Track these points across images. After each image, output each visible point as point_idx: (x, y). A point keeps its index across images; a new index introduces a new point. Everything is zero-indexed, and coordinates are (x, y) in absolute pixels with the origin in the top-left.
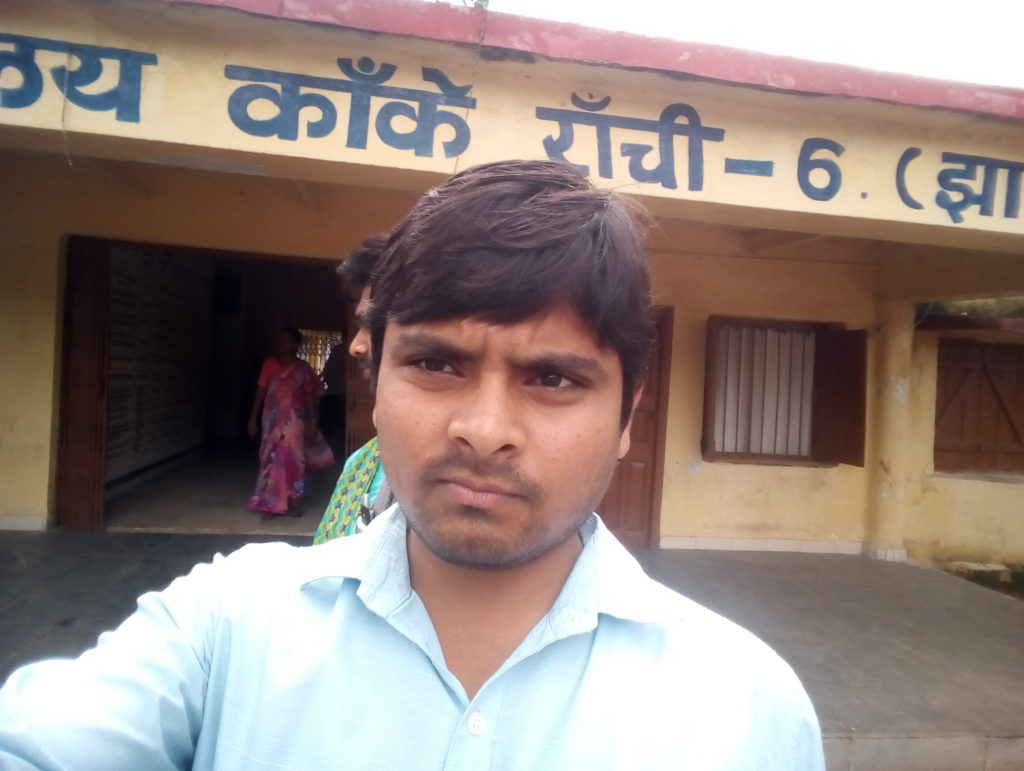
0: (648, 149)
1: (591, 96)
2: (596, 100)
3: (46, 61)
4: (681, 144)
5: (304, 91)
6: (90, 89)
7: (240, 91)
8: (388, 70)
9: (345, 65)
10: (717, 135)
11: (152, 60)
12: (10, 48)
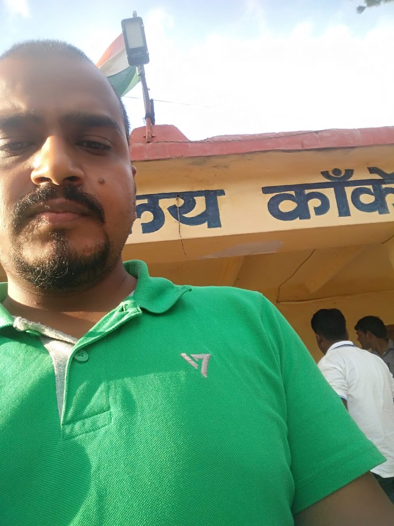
3: (164, 204)
6: (189, 215)
8: (350, 172)
9: (325, 174)
11: (222, 193)
12: (145, 201)
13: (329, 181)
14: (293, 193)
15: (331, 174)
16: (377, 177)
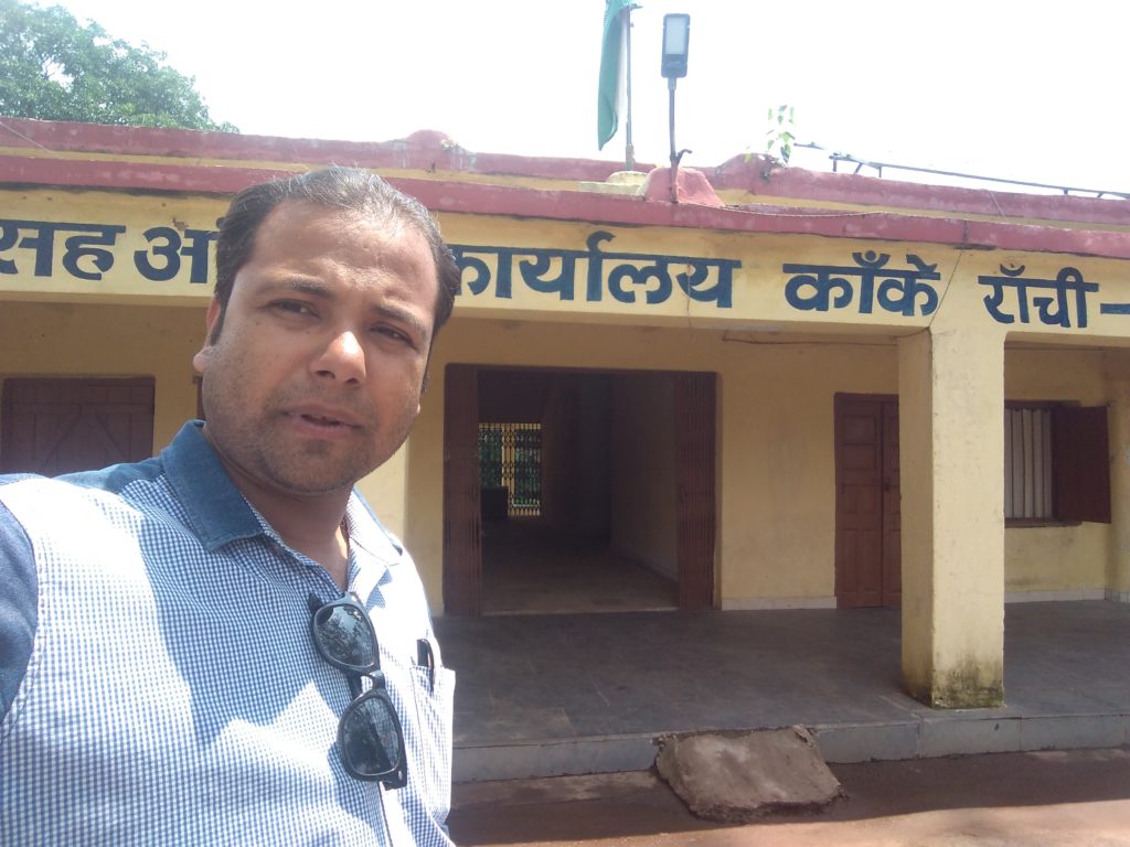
0: (1051, 300)
1: (1013, 266)
2: (1016, 269)
3: (674, 270)
4: (1071, 295)
5: (832, 276)
6: (700, 288)
7: (792, 281)
8: (885, 258)
9: (857, 257)
10: (1094, 288)
11: (738, 264)
12: (652, 263)
13: (858, 266)
14: (816, 276)
15: (864, 257)
16: (913, 268)
